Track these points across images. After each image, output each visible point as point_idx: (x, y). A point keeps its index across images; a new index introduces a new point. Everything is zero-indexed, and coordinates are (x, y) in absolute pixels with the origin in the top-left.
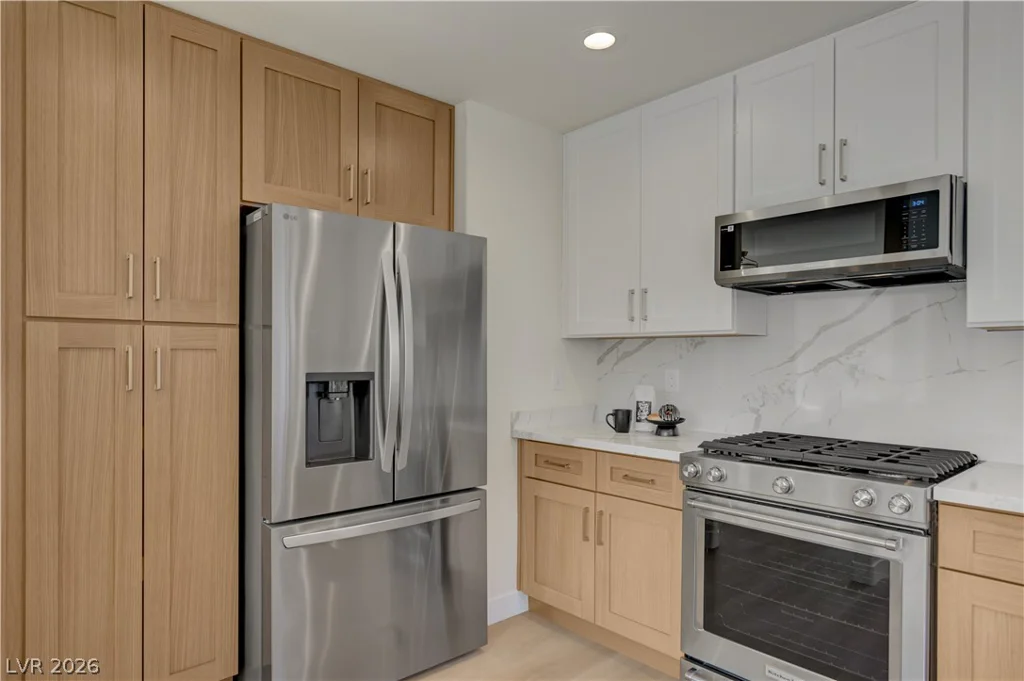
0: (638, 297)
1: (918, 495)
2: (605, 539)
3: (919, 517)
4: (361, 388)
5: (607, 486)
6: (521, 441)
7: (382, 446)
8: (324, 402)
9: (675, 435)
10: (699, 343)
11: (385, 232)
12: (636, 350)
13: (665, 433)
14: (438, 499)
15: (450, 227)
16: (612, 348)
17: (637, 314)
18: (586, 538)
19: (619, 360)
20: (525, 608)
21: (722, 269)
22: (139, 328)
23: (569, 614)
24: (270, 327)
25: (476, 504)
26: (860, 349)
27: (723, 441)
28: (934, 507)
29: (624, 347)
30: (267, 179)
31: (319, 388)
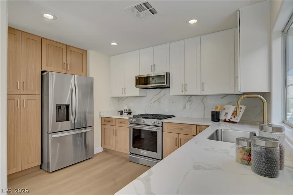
0: (124, 89)
1: (160, 121)
2: (117, 135)
3: (160, 124)
4: (67, 107)
5: (117, 125)
6: (101, 117)
7: (72, 118)
8: (60, 110)
9: (131, 115)
10: (136, 98)
11: (72, 76)
12: (125, 99)
13: (129, 115)
14: (84, 128)
15: (86, 76)
16: (120, 99)
17: (124, 92)
18: (114, 135)
19: (122, 101)
20: (103, 150)
21: (137, 85)
22: (20, 95)
23: (110, 150)
24: (49, 95)
25: (92, 129)
26: (160, 99)
27: (137, 115)
28: (163, 123)
29: (123, 99)
30: (47, 66)
31: (59, 107)
